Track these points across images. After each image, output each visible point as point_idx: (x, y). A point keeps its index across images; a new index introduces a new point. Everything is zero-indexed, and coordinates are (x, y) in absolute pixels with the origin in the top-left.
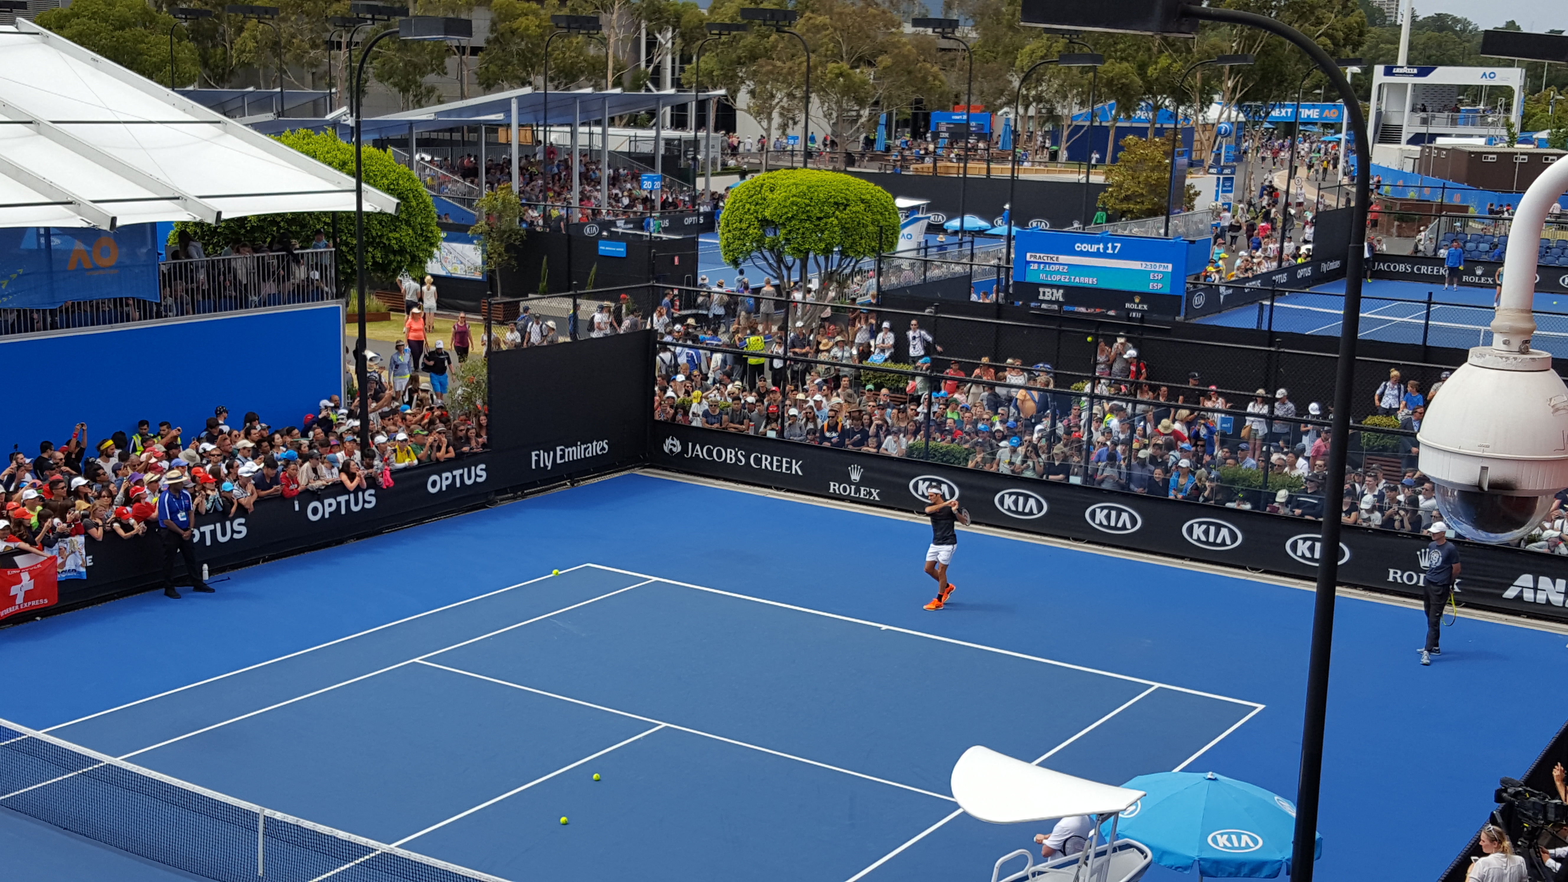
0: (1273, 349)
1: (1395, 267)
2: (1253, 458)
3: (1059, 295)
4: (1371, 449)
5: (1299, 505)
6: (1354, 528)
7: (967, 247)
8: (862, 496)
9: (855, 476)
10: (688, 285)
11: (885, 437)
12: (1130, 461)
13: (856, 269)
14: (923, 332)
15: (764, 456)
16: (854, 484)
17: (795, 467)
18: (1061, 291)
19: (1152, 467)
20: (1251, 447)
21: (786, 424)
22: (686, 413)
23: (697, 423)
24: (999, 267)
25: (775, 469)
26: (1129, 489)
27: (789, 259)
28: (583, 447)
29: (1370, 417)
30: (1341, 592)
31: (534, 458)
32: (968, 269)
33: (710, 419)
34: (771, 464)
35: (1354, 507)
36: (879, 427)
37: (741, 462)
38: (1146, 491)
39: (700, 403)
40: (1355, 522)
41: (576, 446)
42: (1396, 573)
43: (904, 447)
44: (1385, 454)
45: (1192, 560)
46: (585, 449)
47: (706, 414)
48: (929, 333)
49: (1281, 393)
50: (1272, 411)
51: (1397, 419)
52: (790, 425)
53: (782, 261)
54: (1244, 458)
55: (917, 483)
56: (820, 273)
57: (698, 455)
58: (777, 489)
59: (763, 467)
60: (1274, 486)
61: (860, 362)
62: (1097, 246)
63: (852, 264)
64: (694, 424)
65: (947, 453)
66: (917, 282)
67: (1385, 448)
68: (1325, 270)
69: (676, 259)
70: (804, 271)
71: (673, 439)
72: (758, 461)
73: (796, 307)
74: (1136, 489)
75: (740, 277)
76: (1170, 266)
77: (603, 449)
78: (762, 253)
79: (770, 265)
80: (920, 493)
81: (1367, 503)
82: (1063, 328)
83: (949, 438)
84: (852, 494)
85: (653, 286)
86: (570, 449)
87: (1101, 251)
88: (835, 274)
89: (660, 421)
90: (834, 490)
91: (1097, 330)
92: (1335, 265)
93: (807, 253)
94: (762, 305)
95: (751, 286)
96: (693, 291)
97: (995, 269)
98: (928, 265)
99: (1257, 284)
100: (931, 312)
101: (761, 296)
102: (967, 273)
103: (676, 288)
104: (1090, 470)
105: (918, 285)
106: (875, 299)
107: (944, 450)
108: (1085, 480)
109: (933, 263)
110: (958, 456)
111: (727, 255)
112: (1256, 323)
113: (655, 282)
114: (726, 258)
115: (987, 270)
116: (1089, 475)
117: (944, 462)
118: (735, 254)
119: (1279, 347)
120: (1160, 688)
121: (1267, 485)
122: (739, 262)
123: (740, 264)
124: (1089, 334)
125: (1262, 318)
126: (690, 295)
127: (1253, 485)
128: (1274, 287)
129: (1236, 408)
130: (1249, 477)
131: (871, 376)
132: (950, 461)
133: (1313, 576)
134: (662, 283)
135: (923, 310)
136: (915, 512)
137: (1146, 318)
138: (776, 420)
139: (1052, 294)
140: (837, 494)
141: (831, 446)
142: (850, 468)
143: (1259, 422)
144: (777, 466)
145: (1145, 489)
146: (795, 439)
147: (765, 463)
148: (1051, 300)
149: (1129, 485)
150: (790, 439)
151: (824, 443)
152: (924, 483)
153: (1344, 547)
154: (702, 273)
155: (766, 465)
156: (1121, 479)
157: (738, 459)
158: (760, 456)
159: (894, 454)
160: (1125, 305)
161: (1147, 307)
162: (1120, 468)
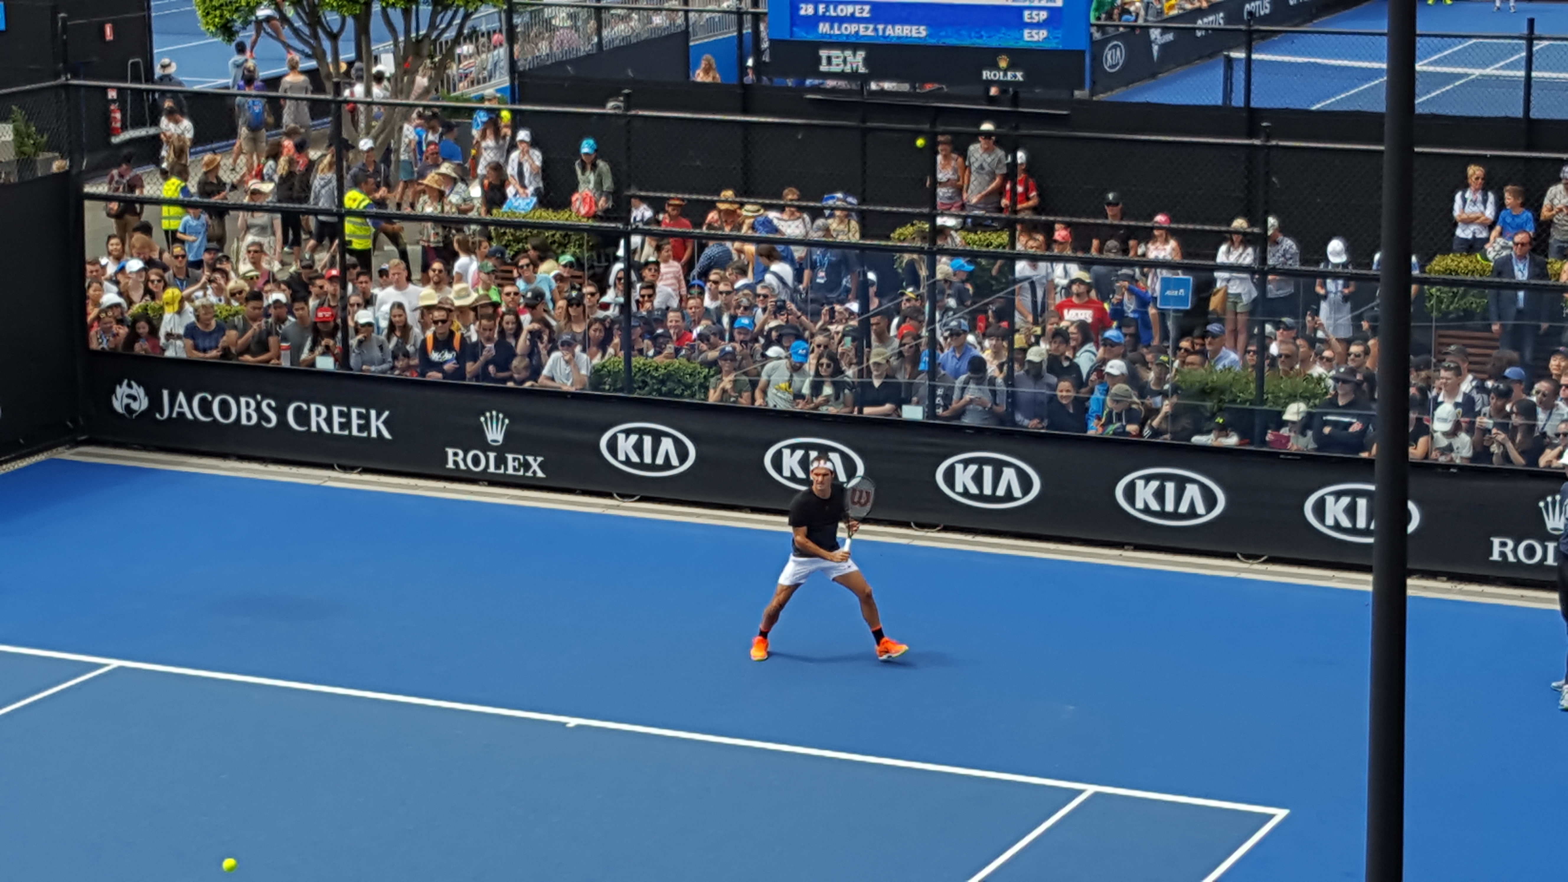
0: (1257, 142)
2: (1235, 348)
3: (857, 61)
4: (1444, 316)
6: (1426, 467)
9: (495, 434)
10: (136, 79)
11: (549, 354)
12: (1011, 369)
13: (465, 31)
15: (313, 407)
16: (493, 449)
17: (378, 425)
18: (861, 54)
19: (1053, 379)
20: (1229, 327)
21: (353, 342)
22: (154, 331)
23: (175, 350)
24: (739, 13)
25: (336, 430)
26: (1015, 424)
27: (332, 18)
29: (1438, 258)
30: (1416, 588)
32: (680, 20)
33: (200, 342)
34: (329, 420)
35: (1424, 429)
36: (535, 336)
37: (268, 420)
38: (1044, 423)
39: (180, 312)
40: (1426, 456)
42: (1504, 544)
43: (584, 372)
44: (1470, 323)
45: (1138, 548)
47: (191, 332)
49: (1275, 223)
50: (1262, 258)
51: (1486, 259)
52: (360, 342)
53: (319, 22)
54: (1216, 352)
55: (613, 440)
56: (396, 43)
57: (181, 415)
58: (345, 468)
59: (314, 428)
60: (1277, 397)
61: (489, 212)
63: (457, 21)
64: (170, 353)
65: (669, 376)
66: (585, 48)
67: (1468, 314)
69: (108, 29)
70: (363, 38)
71: (130, 386)
72: (302, 417)
73: (354, 112)
74: (1026, 422)
75: (239, 58)
79: (296, 32)
80: (622, 457)
81: (1445, 420)
82: (869, 124)
83: (670, 348)
84: (492, 469)
85: (66, 87)
88: (426, 42)
89: (102, 352)
90: (456, 463)
91: (933, 124)
93: (368, 5)
94: (286, 111)
95: (261, 76)
96: (148, 91)
97: (734, 17)
98: (605, 15)
99: (1217, 20)
100: (618, 107)
101: (280, 93)
102: (680, 26)
103: (113, 88)
104: (940, 392)
105: (588, 56)
106: (508, 84)
107: (662, 371)
108: (931, 411)
109: (612, 12)
110: (690, 381)
111: (210, 17)
112: (1220, 95)
113: (69, 76)
114: (207, 23)
115: (717, 20)
116: (938, 400)
117: (665, 395)
118: (225, 12)
119: (1269, 137)
120: (1096, 795)
121: (1265, 397)
122: (234, 29)
123: (237, 32)
124: (918, 134)
125: (1231, 83)
126: (143, 100)
127: (1239, 400)
128: (1250, 26)
129: (1197, 256)
130: (1231, 385)
131: (511, 238)
132: (676, 392)
133: (1366, 562)
134: (85, 79)
135: (603, 106)
136: (615, 495)
137: (1022, 95)
138: (333, 335)
139: (845, 61)
140: (463, 471)
141: (444, 378)
142: (482, 419)
143: (1241, 279)
144: (340, 424)
145: (1042, 421)
146: (373, 368)
147: (317, 421)
148: (843, 71)
149: (1012, 415)
150: (361, 370)
151: (430, 374)
152: (627, 437)
153: (1411, 506)
154: (163, 54)
155: (318, 424)
156: (996, 404)
157: (262, 417)
158: (305, 407)
159: (568, 386)
160: (981, 75)
161: (1022, 76)
162: (994, 385)
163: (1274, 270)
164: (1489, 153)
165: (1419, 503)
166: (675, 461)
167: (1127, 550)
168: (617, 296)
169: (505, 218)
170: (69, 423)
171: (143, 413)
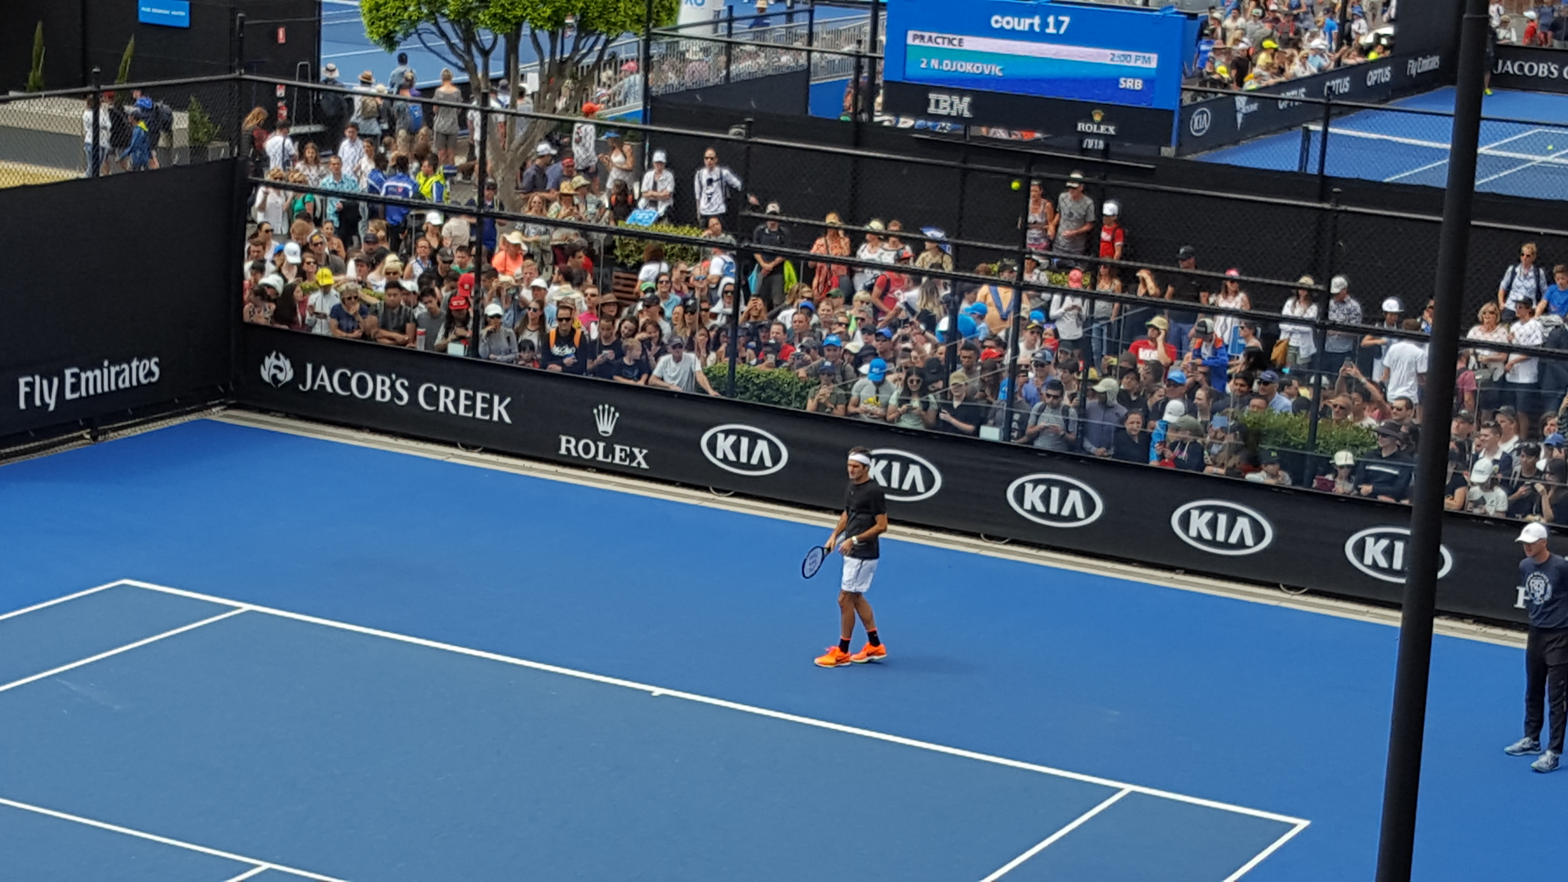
0: (1327, 206)
1: (1531, 68)
3: (962, 106)
5: (1369, 477)
6: (1462, 517)
7: (801, 20)
8: (617, 461)
9: (606, 426)
10: (304, 77)
13: (606, 58)
14: (726, 172)
15: (443, 389)
16: (603, 439)
17: (499, 409)
18: (967, 100)
21: (483, 332)
24: (858, 56)
25: (462, 411)
26: (1082, 449)
27: (486, 37)
28: (113, 370)
30: (1442, 627)
31: (23, 390)
32: (803, 60)
33: (344, 322)
34: (456, 402)
37: (400, 398)
38: (1112, 452)
41: (101, 368)
45: (1188, 572)
46: (118, 374)
47: (337, 312)
48: (735, 171)
49: (1338, 283)
50: (1324, 313)
52: (489, 333)
53: (473, 39)
55: (714, 438)
56: (542, 64)
57: (321, 387)
58: (467, 447)
60: (1328, 444)
62: (1028, 21)
63: (598, 47)
65: (769, 384)
66: (713, 81)
68: (1413, 72)
69: (281, 33)
70: (512, 56)
71: (277, 358)
72: (433, 398)
76: (1154, 57)
77: (150, 373)
78: (436, 24)
79: (452, 46)
80: (720, 455)
81: (1481, 472)
82: (970, 165)
83: (771, 358)
84: (601, 457)
85: (239, 80)
86: (90, 374)
87: (1037, 29)
88: (570, 63)
90: (568, 449)
91: (1029, 169)
92: (1431, 63)
93: (519, 25)
95: (418, 84)
96: (313, 89)
97: (852, 60)
98: (736, 51)
99: (1299, 94)
100: (740, 134)
101: (433, 100)
102: (802, 65)
103: (281, 84)
104: (1016, 417)
105: (715, 86)
106: (641, 108)
107: (763, 379)
108: (1007, 432)
109: (742, 47)
110: (787, 390)
111: (375, 26)
112: (1297, 162)
113: (243, 71)
114: (372, 32)
115: (837, 62)
116: (1014, 425)
117: (763, 401)
118: (389, 24)
119: (1337, 203)
120: (1133, 793)
121: (1317, 442)
122: (395, 39)
123: (398, 43)
124: (1014, 177)
125: (1308, 153)
126: (308, 97)
127: (1292, 444)
128: (1329, 100)
129: (1265, 308)
130: (1286, 429)
131: (633, 249)
132: (774, 400)
133: (1395, 600)
134: (258, 75)
135: (726, 130)
136: (711, 489)
137: (1113, 149)
138: (464, 325)
139: (952, 105)
140: (574, 457)
141: (563, 371)
142: (595, 411)
143: (1302, 333)
144: (466, 406)
145: (1108, 448)
146: (499, 357)
147: (445, 402)
148: (949, 114)
149: (1082, 441)
150: (488, 359)
151: (551, 366)
152: (726, 437)
153: (1444, 550)
154: (329, 60)
155: (445, 404)
156: (1069, 432)
157: (396, 395)
158: (435, 389)
159: (674, 386)
160: (1076, 126)
161: (1114, 130)
162: (1068, 415)
163: (1334, 326)
164: (1542, 231)
165: (1452, 548)
166: (768, 462)
167: (1178, 574)
168: (724, 307)
169: (630, 228)
170: (220, 388)
171: (288, 383)
